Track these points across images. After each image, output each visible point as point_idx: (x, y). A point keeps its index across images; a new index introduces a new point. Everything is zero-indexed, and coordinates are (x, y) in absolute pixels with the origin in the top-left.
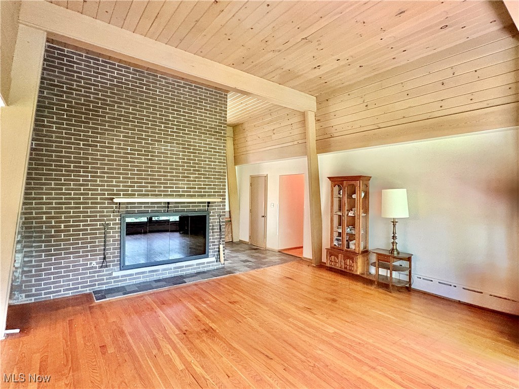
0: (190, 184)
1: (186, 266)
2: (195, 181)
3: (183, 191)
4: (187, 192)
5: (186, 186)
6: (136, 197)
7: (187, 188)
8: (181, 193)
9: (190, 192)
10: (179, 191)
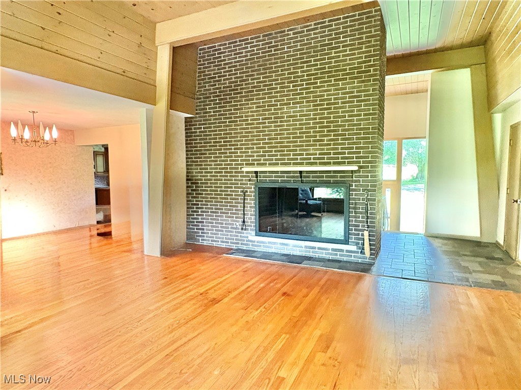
0: (323, 149)
1: (319, 248)
2: (330, 145)
3: (314, 159)
4: (319, 159)
5: (318, 152)
6: (268, 166)
7: (320, 154)
8: (312, 161)
9: (323, 158)
10: (310, 159)
